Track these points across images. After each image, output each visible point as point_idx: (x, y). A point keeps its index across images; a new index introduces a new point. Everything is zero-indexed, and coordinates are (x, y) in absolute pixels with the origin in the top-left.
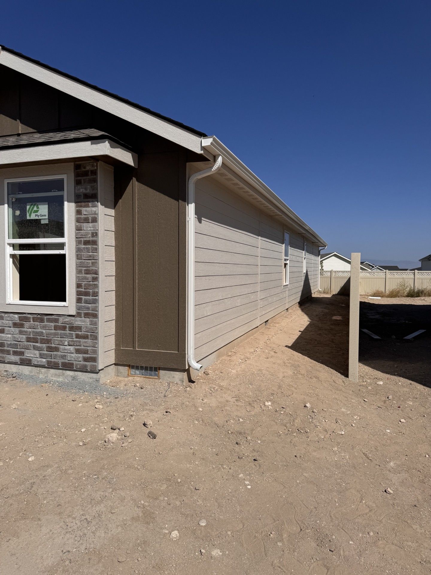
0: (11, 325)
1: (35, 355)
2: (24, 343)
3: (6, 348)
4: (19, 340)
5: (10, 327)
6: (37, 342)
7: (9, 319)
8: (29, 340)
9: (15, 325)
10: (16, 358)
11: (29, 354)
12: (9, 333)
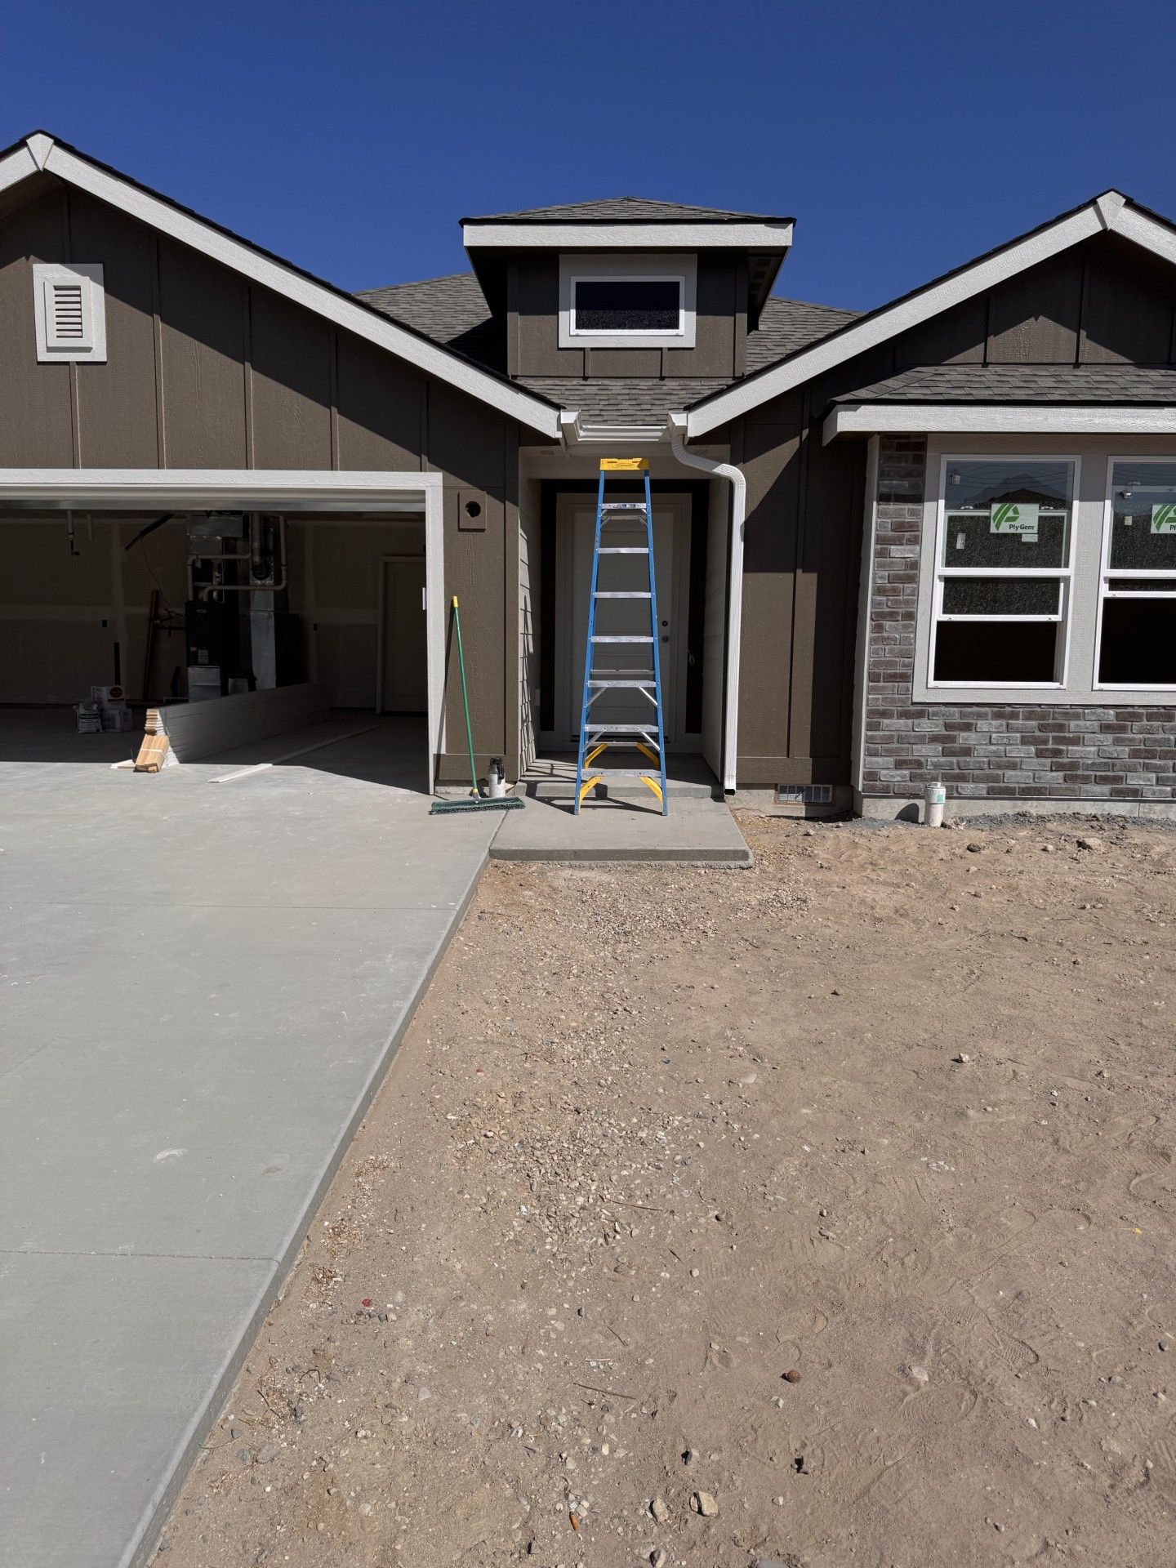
0: (1097, 729)
1: (1149, 780)
2: (1124, 760)
3: (1079, 772)
4: (1116, 755)
5: (1094, 733)
6: (1154, 758)
7: (1093, 718)
8: (1135, 754)
9: (1106, 728)
10: (1106, 789)
11: (1134, 781)
12: (1092, 744)
